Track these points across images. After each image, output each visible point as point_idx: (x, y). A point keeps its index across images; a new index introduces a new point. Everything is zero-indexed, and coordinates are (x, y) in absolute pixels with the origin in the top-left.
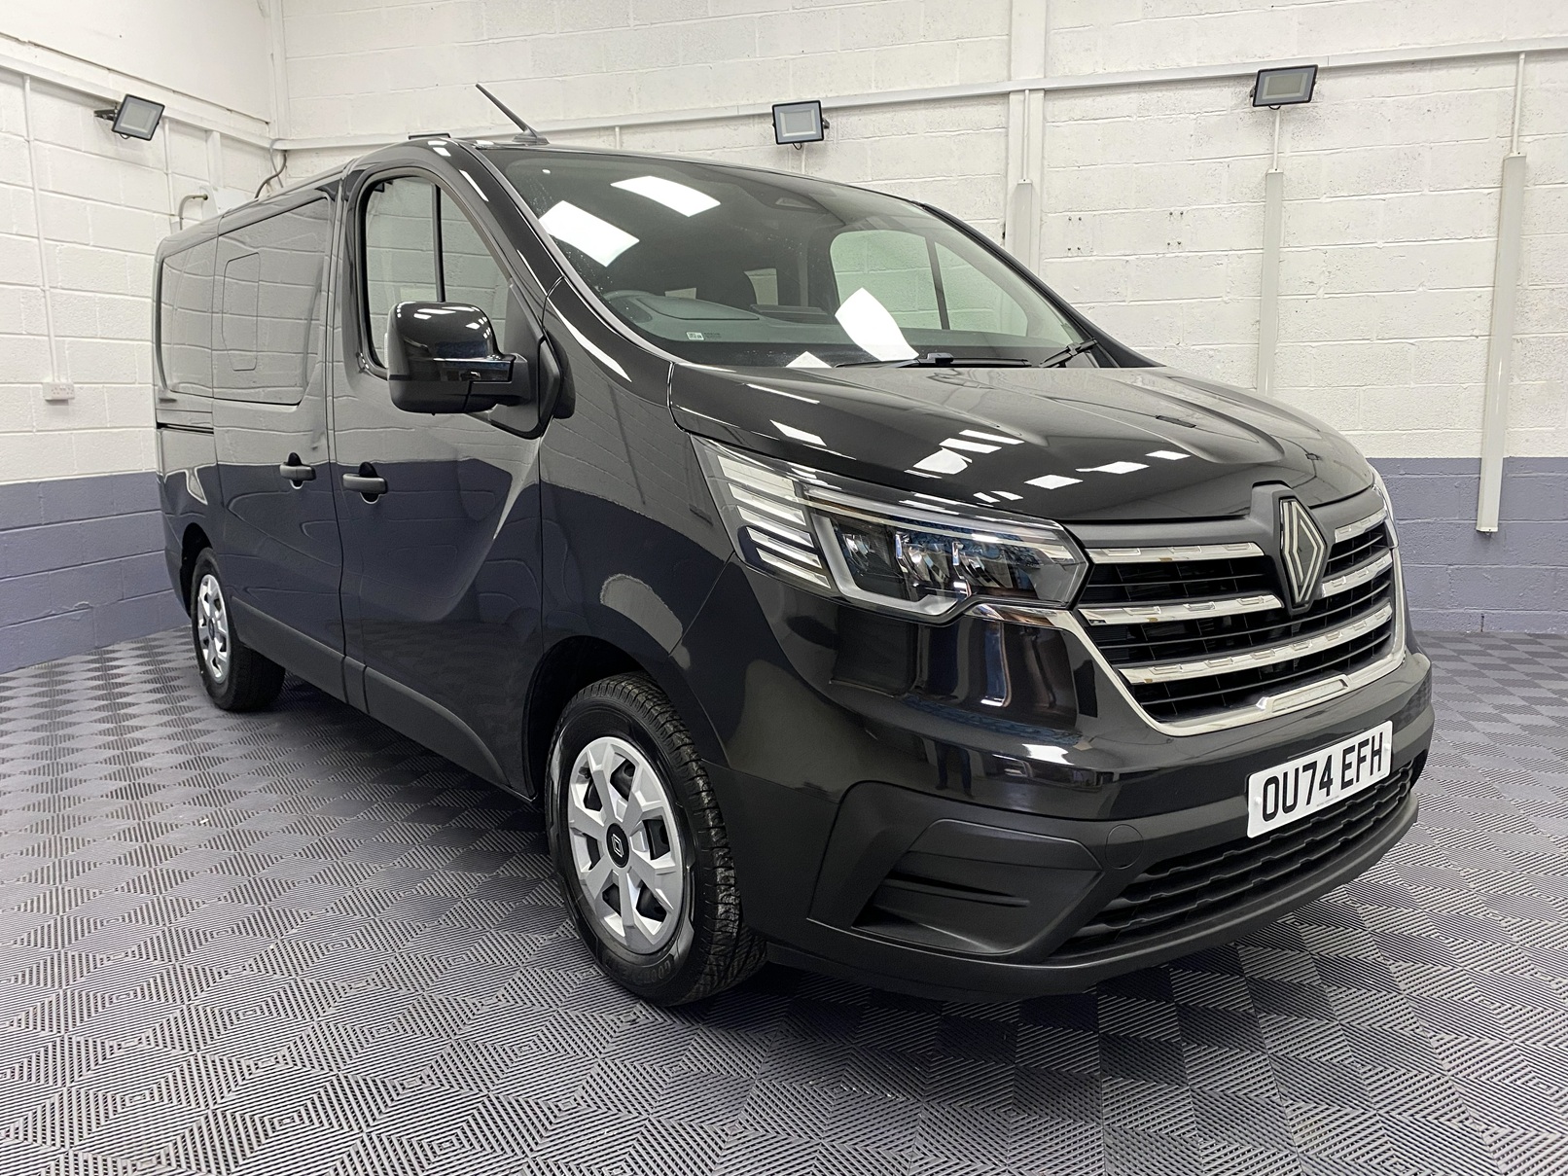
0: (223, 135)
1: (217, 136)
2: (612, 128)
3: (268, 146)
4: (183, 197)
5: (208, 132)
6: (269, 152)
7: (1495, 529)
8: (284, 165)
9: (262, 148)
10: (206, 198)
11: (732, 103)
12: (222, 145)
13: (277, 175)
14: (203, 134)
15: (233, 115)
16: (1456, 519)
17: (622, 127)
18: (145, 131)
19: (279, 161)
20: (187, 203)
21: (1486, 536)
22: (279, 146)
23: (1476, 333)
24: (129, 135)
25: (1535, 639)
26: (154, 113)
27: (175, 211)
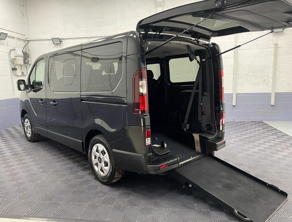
0: (17, 38)
1: (16, 38)
2: (89, 37)
3: (25, 39)
4: (10, 49)
5: (14, 38)
6: (25, 41)
7: (235, 105)
8: (28, 43)
9: (24, 40)
10: (14, 50)
11: (110, 34)
12: (17, 40)
13: (27, 45)
14: (13, 38)
15: (19, 34)
16: (229, 103)
17: (90, 37)
18: (4, 38)
19: (27, 42)
20: (11, 51)
21: (234, 106)
22: (27, 39)
23: (231, 73)
24: (1, 39)
25: (241, 122)
26: (6, 35)
27: (9, 52)
